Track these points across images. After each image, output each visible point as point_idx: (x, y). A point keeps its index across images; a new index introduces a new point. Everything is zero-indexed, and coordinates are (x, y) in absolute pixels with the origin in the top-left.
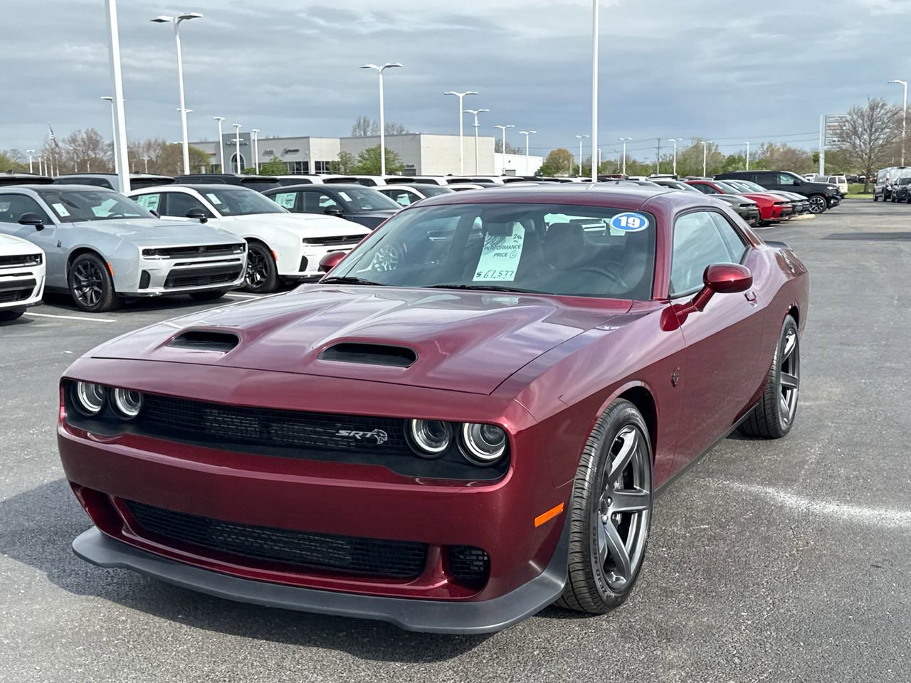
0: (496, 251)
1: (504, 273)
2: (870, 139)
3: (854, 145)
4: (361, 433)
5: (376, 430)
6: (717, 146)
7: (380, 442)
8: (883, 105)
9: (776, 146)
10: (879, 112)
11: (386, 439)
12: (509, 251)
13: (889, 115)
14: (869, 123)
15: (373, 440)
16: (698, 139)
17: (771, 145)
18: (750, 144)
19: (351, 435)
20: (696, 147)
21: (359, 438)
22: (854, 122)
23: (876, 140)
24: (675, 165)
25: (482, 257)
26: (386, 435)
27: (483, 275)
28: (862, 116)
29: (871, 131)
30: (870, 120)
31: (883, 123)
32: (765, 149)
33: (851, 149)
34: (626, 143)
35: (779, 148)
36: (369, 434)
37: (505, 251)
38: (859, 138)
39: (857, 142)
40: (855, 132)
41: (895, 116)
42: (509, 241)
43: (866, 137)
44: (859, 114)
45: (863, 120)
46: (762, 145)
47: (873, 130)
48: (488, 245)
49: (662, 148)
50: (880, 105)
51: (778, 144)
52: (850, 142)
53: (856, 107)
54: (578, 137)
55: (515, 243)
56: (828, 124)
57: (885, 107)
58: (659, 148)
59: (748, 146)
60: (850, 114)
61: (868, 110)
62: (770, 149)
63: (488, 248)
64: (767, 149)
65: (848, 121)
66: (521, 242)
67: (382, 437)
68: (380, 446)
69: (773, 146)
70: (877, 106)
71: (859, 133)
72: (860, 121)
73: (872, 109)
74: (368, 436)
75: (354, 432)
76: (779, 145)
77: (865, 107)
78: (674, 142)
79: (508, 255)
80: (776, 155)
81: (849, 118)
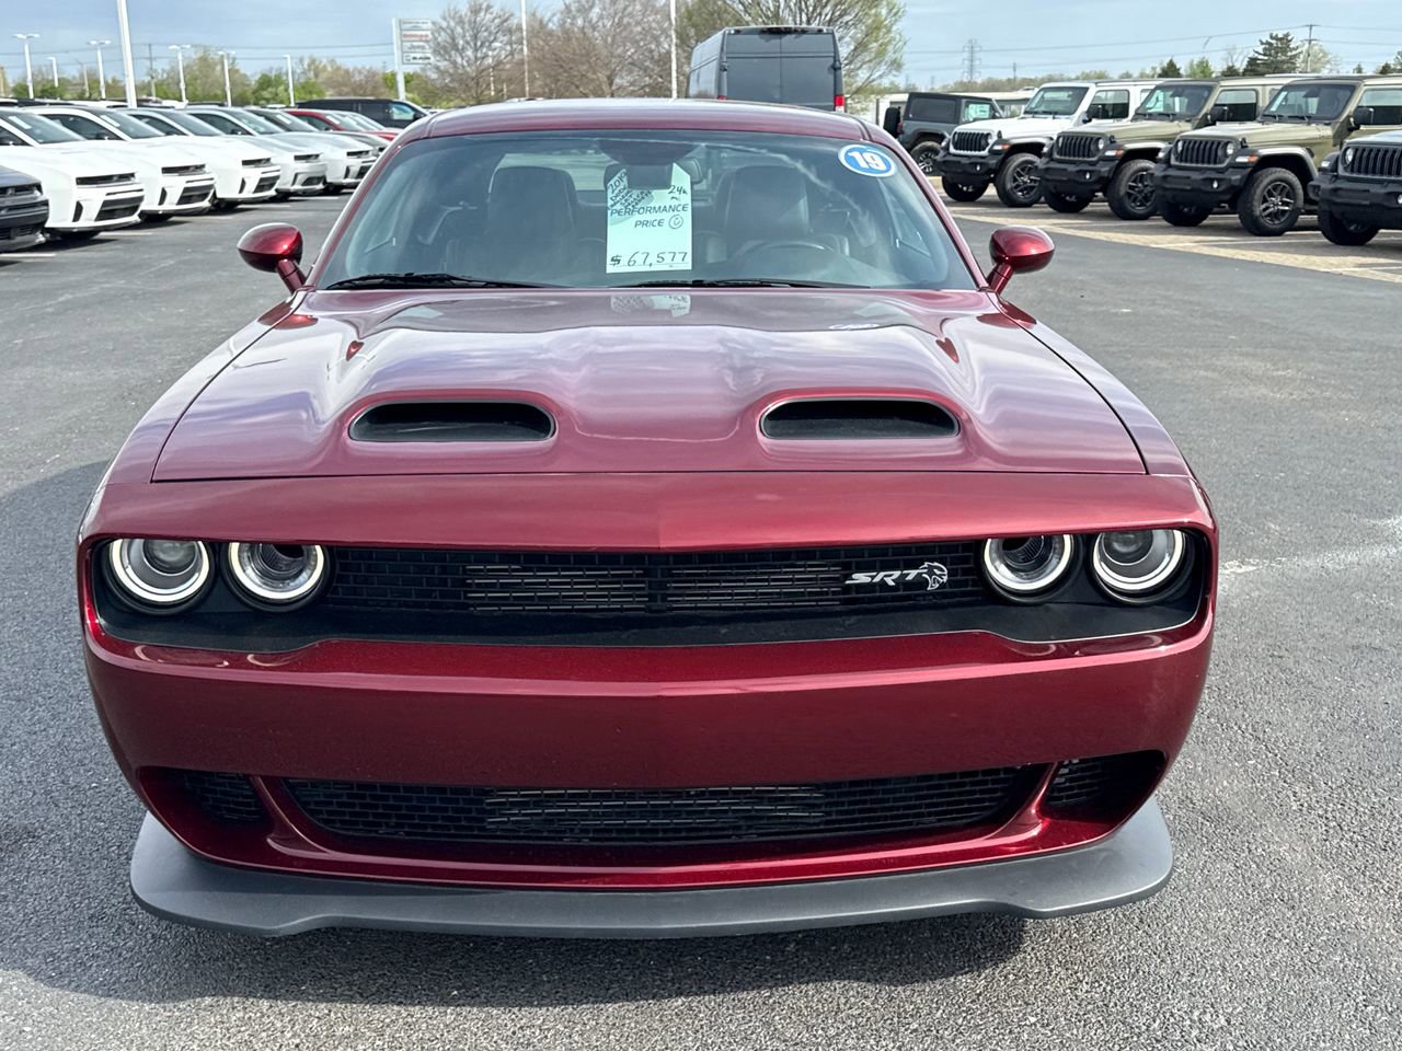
0: (637, 217)
1: (668, 258)
2: (476, 57)
3: (454, 63)
4: (897, 574)
5: (926, 565)
6: (234, 59)
7: (932, 586)
8: (489, 7)
9: (321, 62)
10: (484, 18)
11: (945, 578)
12: (666, 216)
13: (497, 21)
14: (471, 33)
15: (920, 583)
16: (205, 47)
17: (313, 61)
18: (292, 58)
19: (877, 580)
20: (204, 60)
21: (893, 584)
22: (452, 31)
23: (483, 58)
24: (182, 86)
25: (611, 229)
26: (946, 573)
27: (624, 261)
28: (461, 22)
29: (475, 44)
30: (473, 29)
31: (490, 33)
32: (306, 66)
33: (451, 71)
34: (102, 49)
35: (325, 66)
36: (912, 574)
37: (658, 216)
38: (461, 54)
39: (459, 60)
40: (455, 46)
41: (505, 24)
42: (660, 197)
43: (469, 53)
44: (457, 20)
45: (463, 28)
46: (301, 60)
47: (479, 44)
48: (618, 207)
49: (155, 58)
50: (484, 6)
51: (323, 57)
52: (449, 60)
53: (452, 8)
54: (20, 36)
55: (674, 203)
56: (404, 32)
57: (491, 10)
58: (151, 59)
59: (289, 60)
60: (445, 19)
61: (469, 14)
62: (313, 67)
63: (619, 212)
64: (309, 66)
65: (443, 29)
66: (686, 199)
67: (937, 575)
68: (932, 593)
69: (317, 63)
70: (480, 9)
71: (460, 47)
72: (459, 30)
73: (475, 11)
74: (909, 578)
75: (882, 574)
76: (324, 61)
77: (464, 9)
78: (177, 51)
79: (666, 223)
80: (323, 77)
81: (444, 24)
